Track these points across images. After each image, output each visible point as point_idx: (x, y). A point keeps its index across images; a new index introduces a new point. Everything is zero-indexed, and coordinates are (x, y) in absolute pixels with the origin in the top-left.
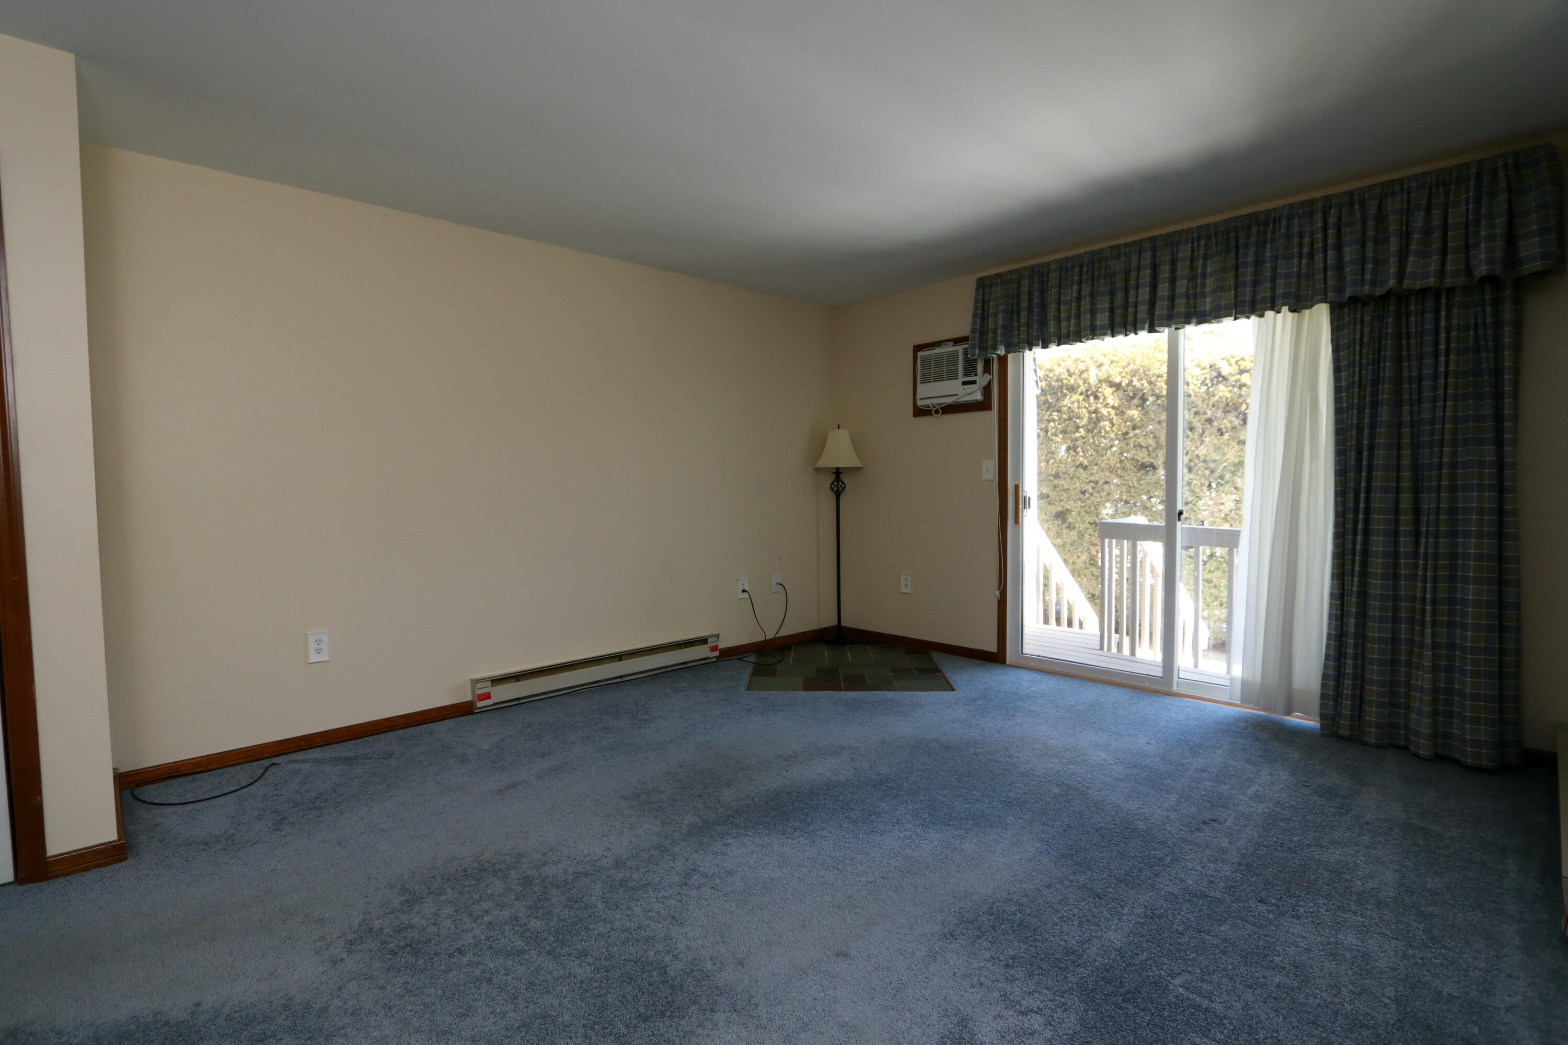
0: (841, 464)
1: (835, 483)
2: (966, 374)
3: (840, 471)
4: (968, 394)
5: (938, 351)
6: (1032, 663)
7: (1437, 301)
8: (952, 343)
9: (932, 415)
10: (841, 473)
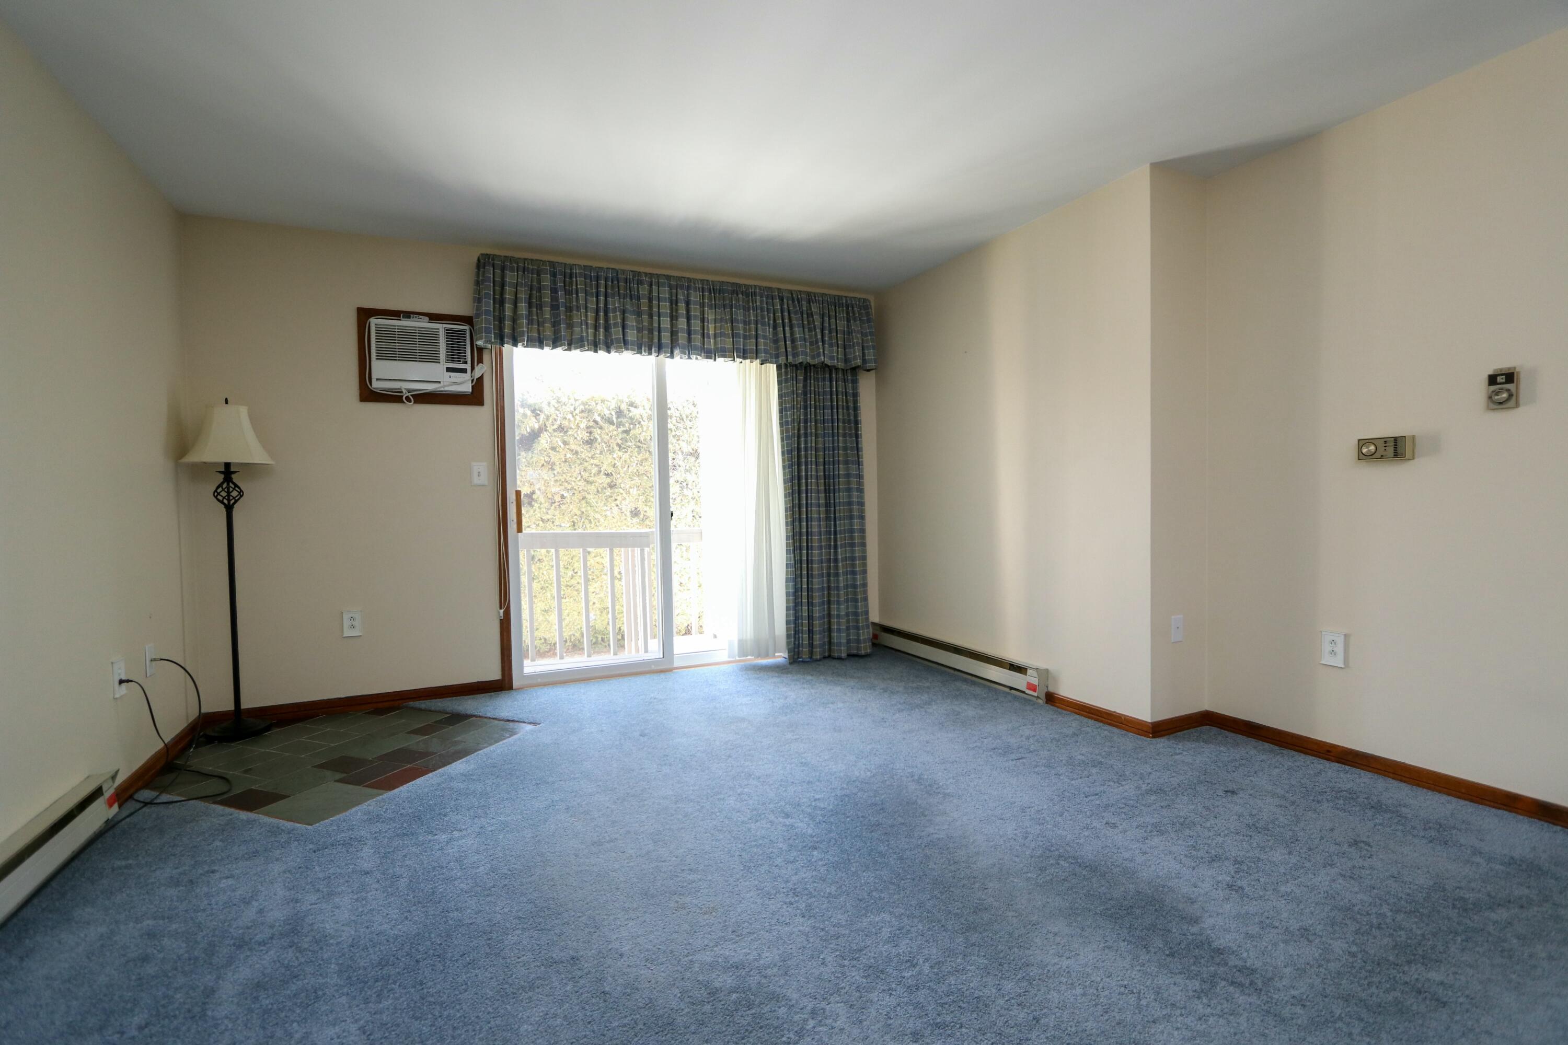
0: (234, 458)
1: (225, 485)
2: (451, 358)
3: (232, 469)
4: (455, 383)
5: (404, 323)
6: (539, 680)
7: (831, 374)
8: (427, 319)
9: (403, 402)
10: (234, 472)
